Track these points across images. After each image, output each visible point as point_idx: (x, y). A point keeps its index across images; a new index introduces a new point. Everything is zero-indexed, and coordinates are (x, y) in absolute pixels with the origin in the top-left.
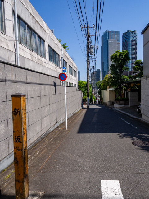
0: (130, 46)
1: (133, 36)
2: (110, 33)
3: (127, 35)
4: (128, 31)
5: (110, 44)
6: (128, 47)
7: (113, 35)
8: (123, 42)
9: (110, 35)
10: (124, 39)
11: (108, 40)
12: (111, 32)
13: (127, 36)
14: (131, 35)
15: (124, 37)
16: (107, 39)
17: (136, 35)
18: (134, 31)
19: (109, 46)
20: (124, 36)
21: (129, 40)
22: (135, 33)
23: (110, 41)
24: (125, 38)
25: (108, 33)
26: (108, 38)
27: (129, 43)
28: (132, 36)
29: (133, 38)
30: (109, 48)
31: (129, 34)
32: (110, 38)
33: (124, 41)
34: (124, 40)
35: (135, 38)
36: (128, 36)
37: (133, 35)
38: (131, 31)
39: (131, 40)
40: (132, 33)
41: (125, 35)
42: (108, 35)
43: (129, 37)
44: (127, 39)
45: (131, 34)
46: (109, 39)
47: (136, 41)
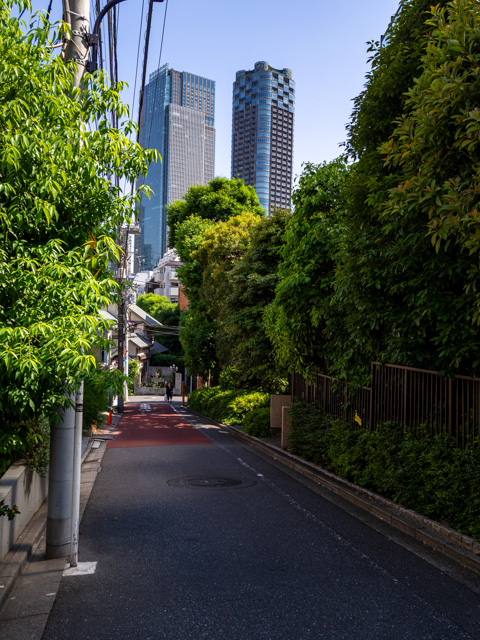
0: (265, 130)
1: (280, 91)
2: (176, 80)
3: (255, 79)
4: (260, 66)
5: (173, 124)
6: (260, 135)
7: (188, 90)
8: (235, 108)
9: (176, 88)
10: (243, 95)
11: (168, 107)
12: (181, 75)
13: (255, 84)
14: (272, 83)
15: (242, 88)
16: (165, 104)
17: (291, 90)
18: (281, 72)
19: (172, 133)
20: (243, 83)
21: (264, 102)
22: (287, 80)
23: (174, 114)
24: (248, 92)
25: (167, 78)
26: (167, 97)
27: (264, 118)
28: (275, 89)
29: (280, 97)
30: (171, 143)
31: (265, 77)
32: (178, 101)
33: (242, 107)
34: (241, 100)
35: (286, 101)
36: (260, 84)
37: (280, 85)
38: (271, 69)
39: (270, 103)
40: (276, 76)
41: (248, 79)
42: (167, 86)
43: (265, 88)
44: (254, 96)
45: (272, 78)
46: (172, 105)
47: (290, 116)
